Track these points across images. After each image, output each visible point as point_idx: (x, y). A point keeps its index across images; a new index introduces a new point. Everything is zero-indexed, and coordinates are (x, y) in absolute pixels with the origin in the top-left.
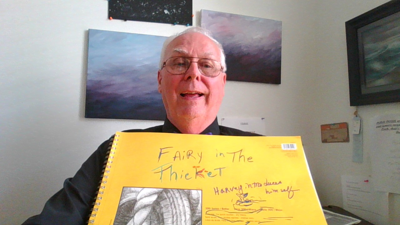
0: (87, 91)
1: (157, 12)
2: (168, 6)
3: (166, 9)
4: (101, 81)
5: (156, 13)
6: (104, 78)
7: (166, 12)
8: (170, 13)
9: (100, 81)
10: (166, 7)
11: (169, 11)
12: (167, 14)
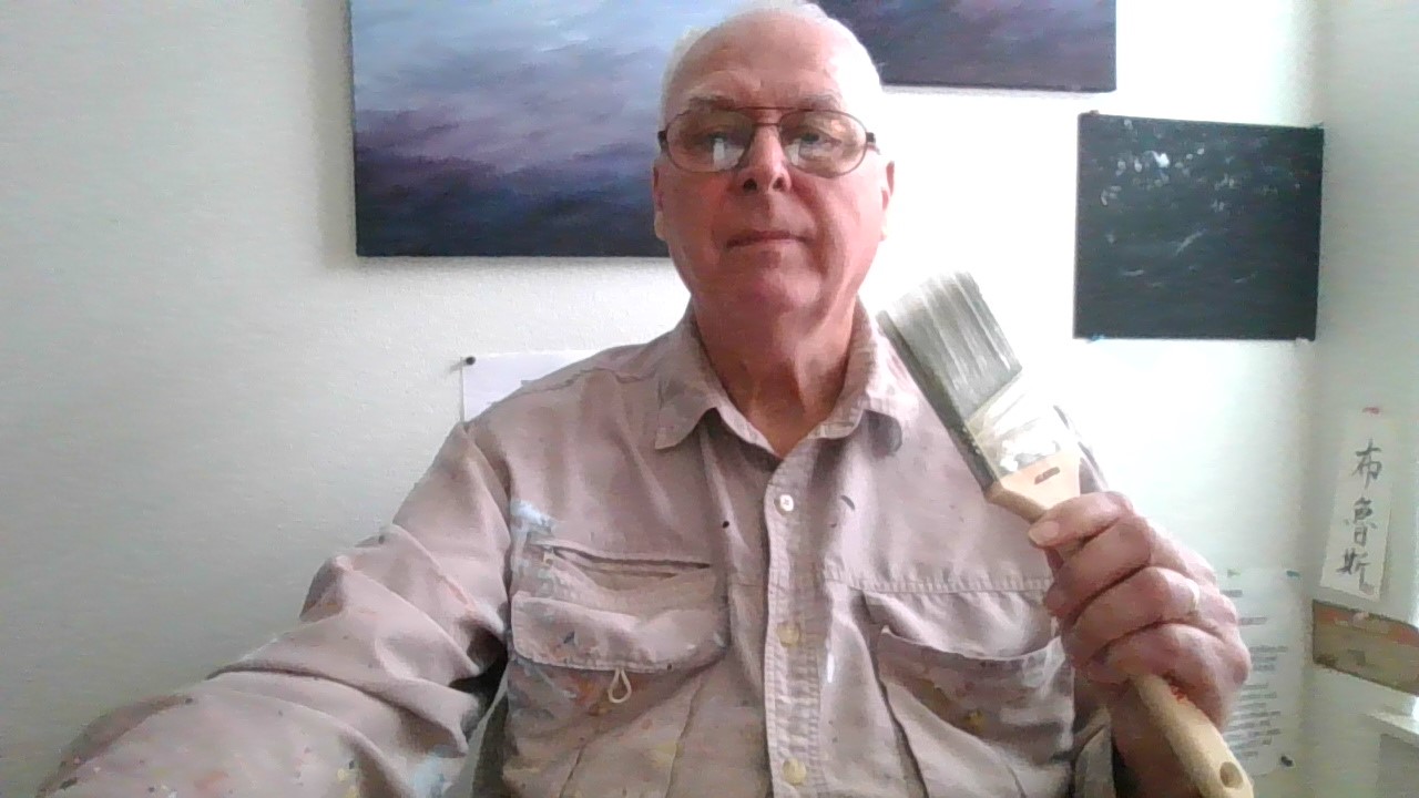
0: (358, 152)
1: (1189, 156)
2: (1158, 181)
3: (1164, 169)
4: (407, 113)
5: (1194, 153)
6: (415, 103)
7: (1163, 160)
8: (1151, 155)
9: (403, 117)
10: (1162, 175)
11: (1155, 164)
12: (1160, 152)
